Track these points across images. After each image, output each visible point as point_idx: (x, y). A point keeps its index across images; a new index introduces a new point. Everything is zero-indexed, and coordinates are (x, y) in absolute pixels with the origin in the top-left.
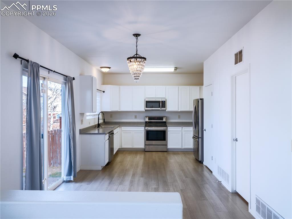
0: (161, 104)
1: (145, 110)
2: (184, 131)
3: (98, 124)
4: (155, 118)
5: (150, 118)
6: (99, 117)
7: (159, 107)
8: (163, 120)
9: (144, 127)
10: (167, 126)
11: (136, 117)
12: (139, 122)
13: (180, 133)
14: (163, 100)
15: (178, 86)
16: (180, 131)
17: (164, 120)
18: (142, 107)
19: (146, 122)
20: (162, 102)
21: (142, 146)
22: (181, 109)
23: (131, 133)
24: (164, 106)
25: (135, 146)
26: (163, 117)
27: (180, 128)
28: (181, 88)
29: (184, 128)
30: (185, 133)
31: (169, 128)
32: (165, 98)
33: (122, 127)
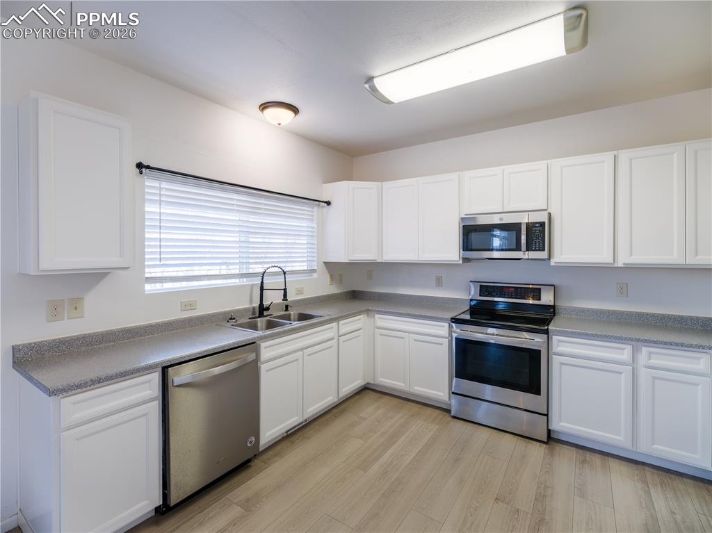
0: (523, 238)
1: (464, 260)
3: (261, 305)
4: (504, 291)
5: (486, 289)
6: (262, 283)
7: (518, 248)
8: (540, 299)
9: (447, 325)
10: (546, 332)
11: (439, 283)
12: (449, 299)
13: (620, 373)
14: (536, 218)
15: (613, 153)
16: (626, 364)
17: (547, 298)
18: (450, 250)
20: (529, 225)
21: (442, 394)
22: (631, 255)
23: (403, 338)
24: (539, 243)
25: (416, 388)
26: (540, 289)
27: (623, 349)
28: (631, 159)
29: (650, 353)
30: (654, 378)
31: (560, 341)
32: (546, 210)
33: (376, 315)
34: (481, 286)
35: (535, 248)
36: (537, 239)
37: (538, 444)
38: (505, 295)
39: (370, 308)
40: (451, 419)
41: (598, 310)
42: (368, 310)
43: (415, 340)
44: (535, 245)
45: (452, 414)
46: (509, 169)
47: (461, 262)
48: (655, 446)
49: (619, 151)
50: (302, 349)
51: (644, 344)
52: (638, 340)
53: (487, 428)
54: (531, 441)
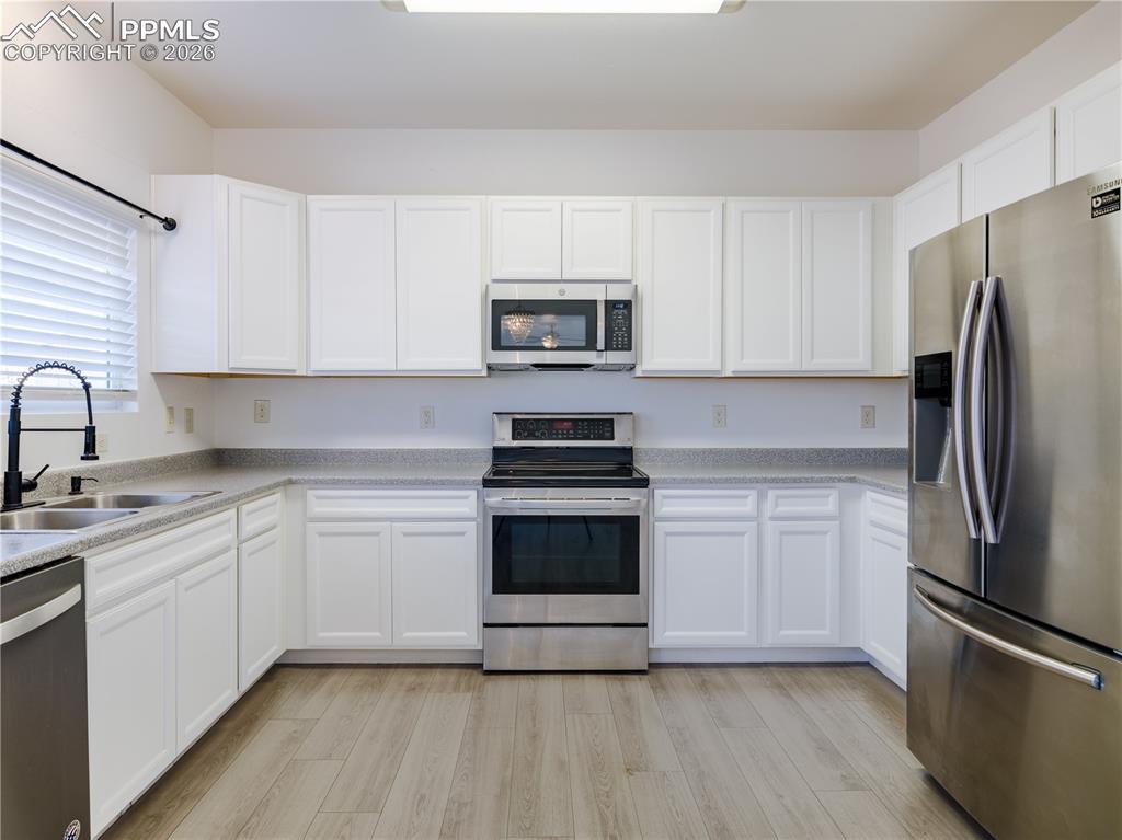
0: (601, 325)
1: (489, 368)
2: (773, 519)
4: (557, 426)
5: (521, 427)
6: (16, 412)
7: (590, 345)
8: (612, 438)
9: (474, 493)
10: (644, 484)
11: (428, 421)
13: (743, 534)
14: (618, 293)
15: (721, 199)
16: (747, 519)
18: (466, 350)
19: (498, 452)
20: (611, 305)
21: (464, 634)
22: (742, 359)
23: (377, 534)
24: (623, 337)
25: (408, 634)
26: (612, 420)
27: (747, 497)
28: (743, 212)
29: (778, 497)
30: (782, 533)
31: (665, 497)
32: (629, 281)
33: (311, 493)
34: (514, 421)
35: (617, 345)
36: (620, 329)
37: (636, 677)
38: (557, 434)
39: (294, 477)
40: (486, 677)
41: (690, 450)
42: (291, 482)
43: (406, 534)
44: (617, 340)
45: (485, 668)
46: (573, 202)
47: (485, 373)
48: (783, 632)
49: (729, 198)
50: (172, 575)
51: (772, 485)
52: (765, 480)
53: (552, 676)
54: (625, 676)
